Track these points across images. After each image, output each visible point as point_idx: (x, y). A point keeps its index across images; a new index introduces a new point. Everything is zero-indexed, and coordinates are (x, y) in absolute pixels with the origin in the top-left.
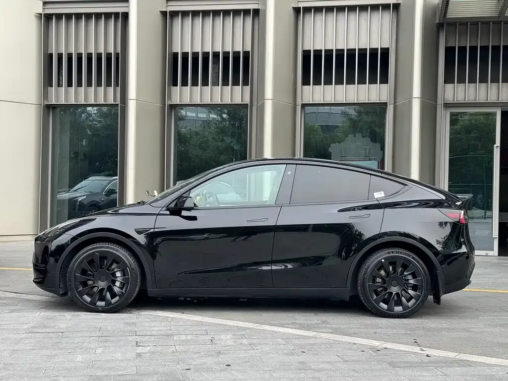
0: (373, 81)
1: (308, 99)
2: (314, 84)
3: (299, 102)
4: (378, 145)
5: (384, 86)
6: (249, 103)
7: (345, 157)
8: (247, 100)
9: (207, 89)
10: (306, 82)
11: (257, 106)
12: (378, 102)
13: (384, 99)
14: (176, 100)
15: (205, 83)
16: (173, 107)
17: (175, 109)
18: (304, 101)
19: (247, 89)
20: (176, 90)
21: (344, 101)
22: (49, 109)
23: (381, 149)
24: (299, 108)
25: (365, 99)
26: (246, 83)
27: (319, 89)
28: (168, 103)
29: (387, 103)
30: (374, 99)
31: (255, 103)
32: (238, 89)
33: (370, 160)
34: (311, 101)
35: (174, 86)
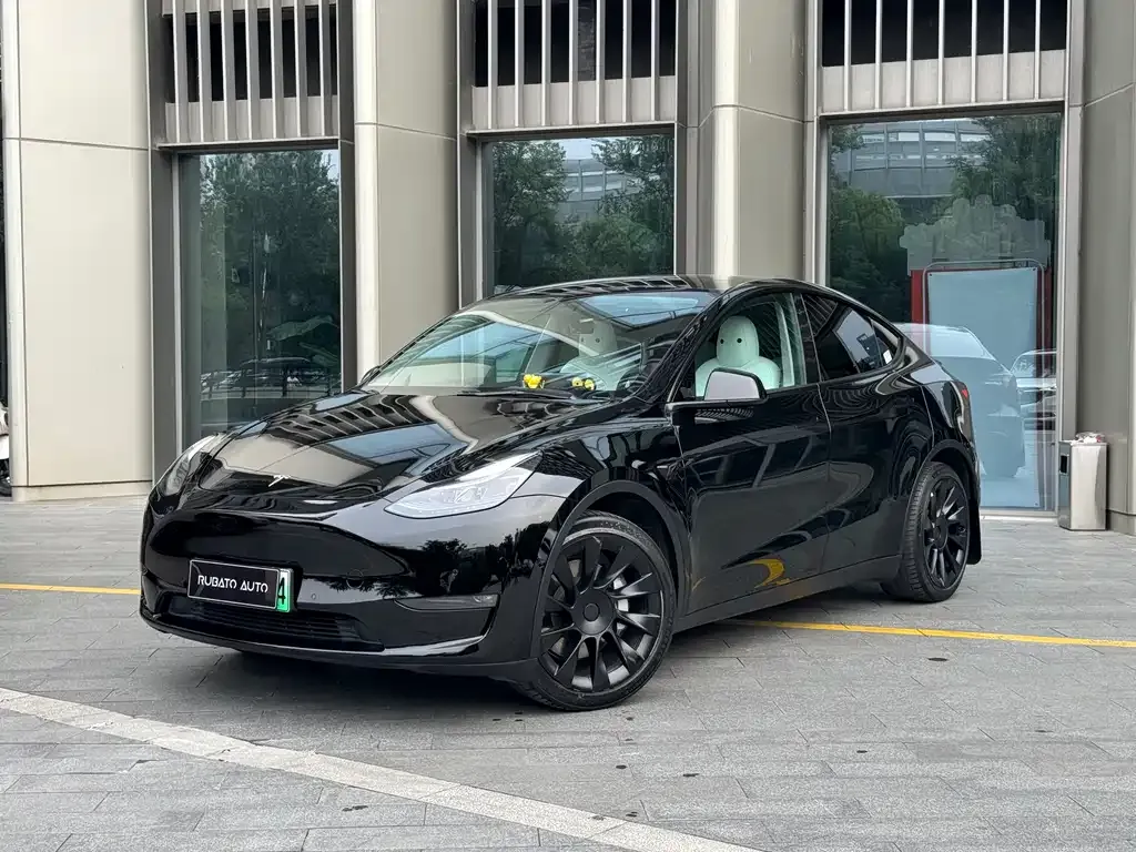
0: (1022, 43)
1: (837, 105)
2: (854, 61)
3: (813, 114)
4: (1038, 225)
5: (1054, 56)
6: (675, 121)
7: (946, 260)
8: (671, 115)
9: (566, 89)
10: (831, 56)
11: (699, 130)
12: (1037, 100)
13: (1053, 93)
14: (485, 123)
15: (559, 74)
16: (477, 142)
17: (482, 148)
18: (825, 107)
19: (671, 83)
20: (485, 96)
21: (940, 102)
22: (171, 162)
23: (1047, 237)
24: (813, 130)
25: (998, 97)
26: (666, 68)
27: (868, 73)
28: (463, 130)
29: (1063, 102)
30: (1025, 93)
31: (692, 121)
32: (647, 85)
33: (1014, 266)
34: (846, 107)
35: (478, 85)
